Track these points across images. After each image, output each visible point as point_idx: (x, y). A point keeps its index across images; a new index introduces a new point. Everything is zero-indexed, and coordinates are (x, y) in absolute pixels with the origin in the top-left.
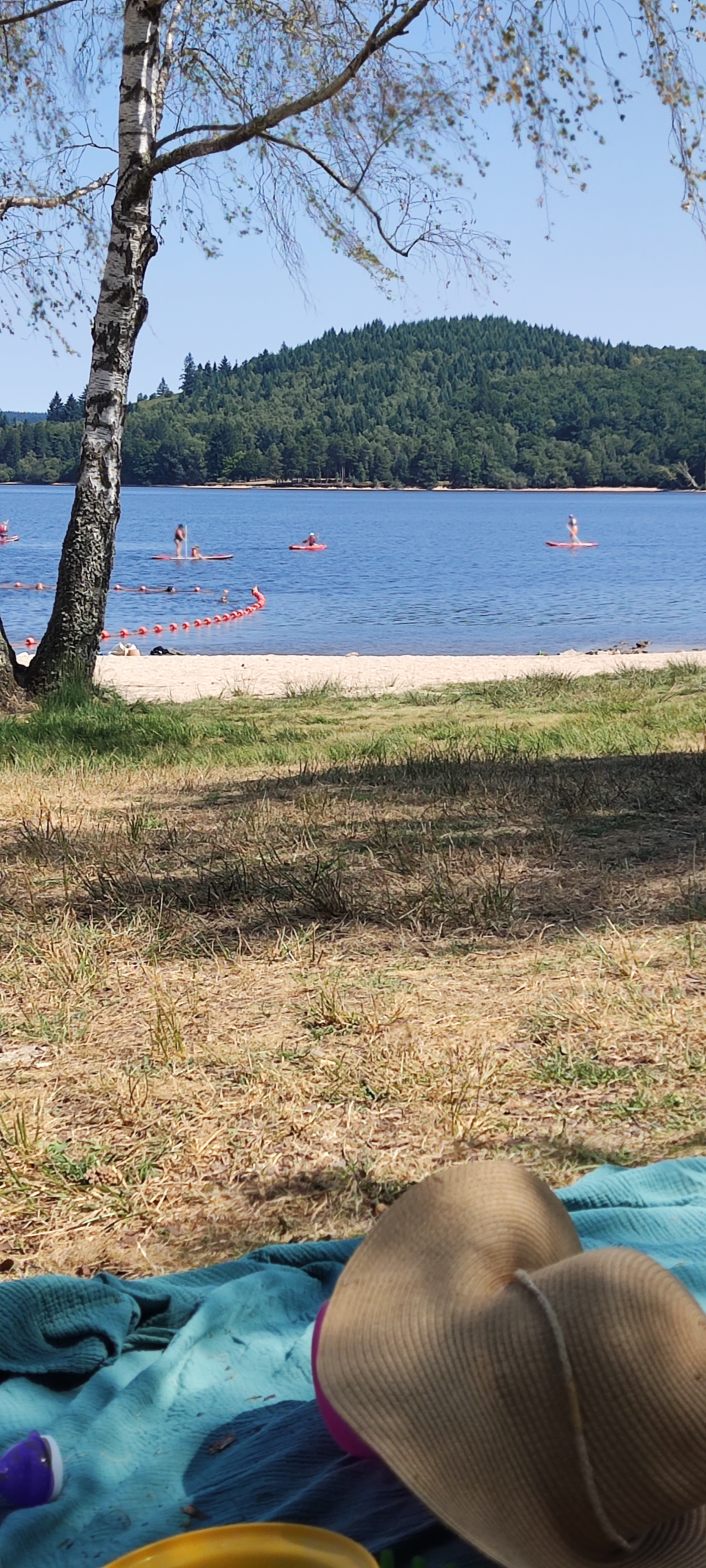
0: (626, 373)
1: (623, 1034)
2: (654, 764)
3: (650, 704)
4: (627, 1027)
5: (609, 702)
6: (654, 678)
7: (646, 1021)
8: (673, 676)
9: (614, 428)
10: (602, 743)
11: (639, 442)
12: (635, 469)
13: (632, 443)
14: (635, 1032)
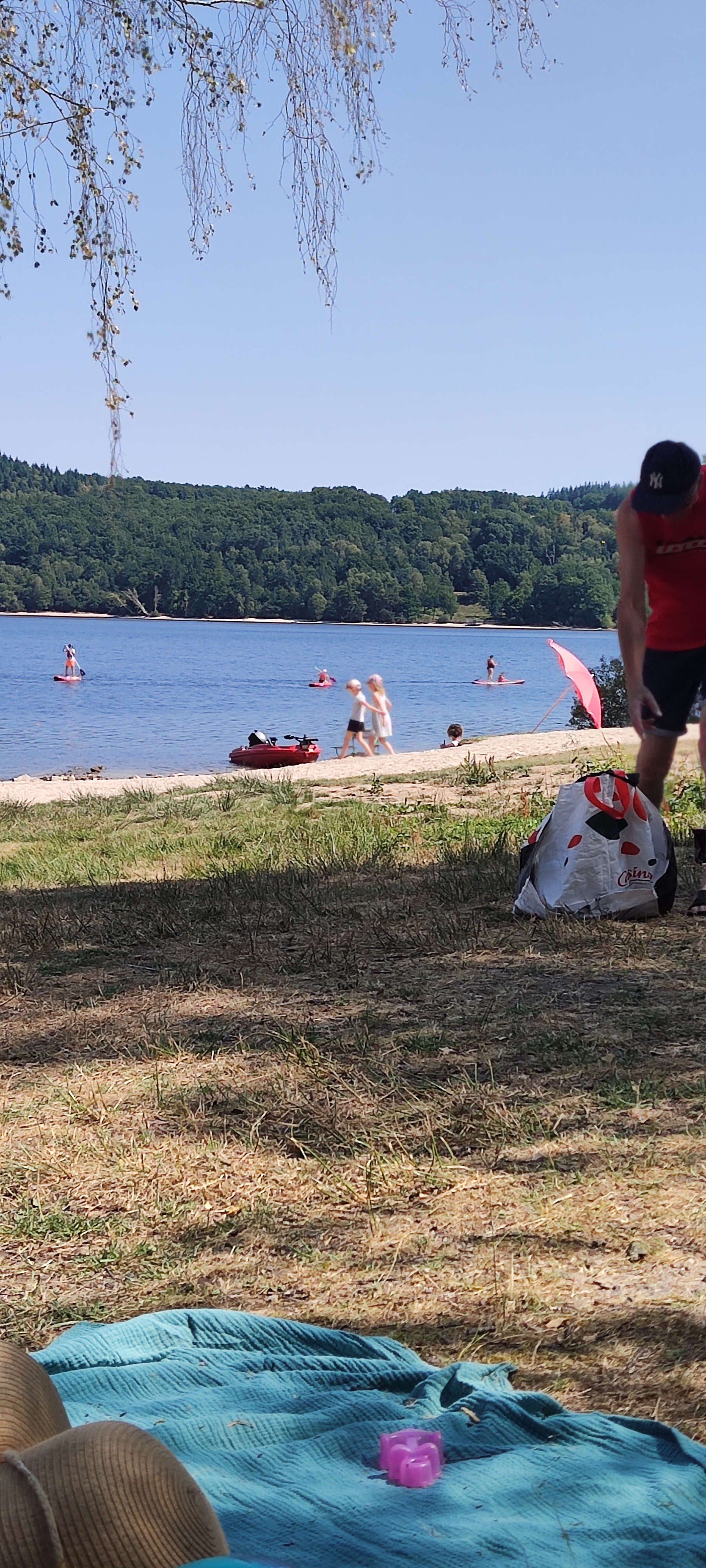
0: (75, 500)
1: (95, 1182)
2: (114, 895)
3: (107, 831)
4: (98, 1175)
5: (66, 830)
6: (109, 805)
7: (117, 1167)
8: (129, 803)
9: (64, 554)
10: (61, 873)
11: (88, 568)
12: (84, 594)
13: (82, 570)
14: (106, 1180)
